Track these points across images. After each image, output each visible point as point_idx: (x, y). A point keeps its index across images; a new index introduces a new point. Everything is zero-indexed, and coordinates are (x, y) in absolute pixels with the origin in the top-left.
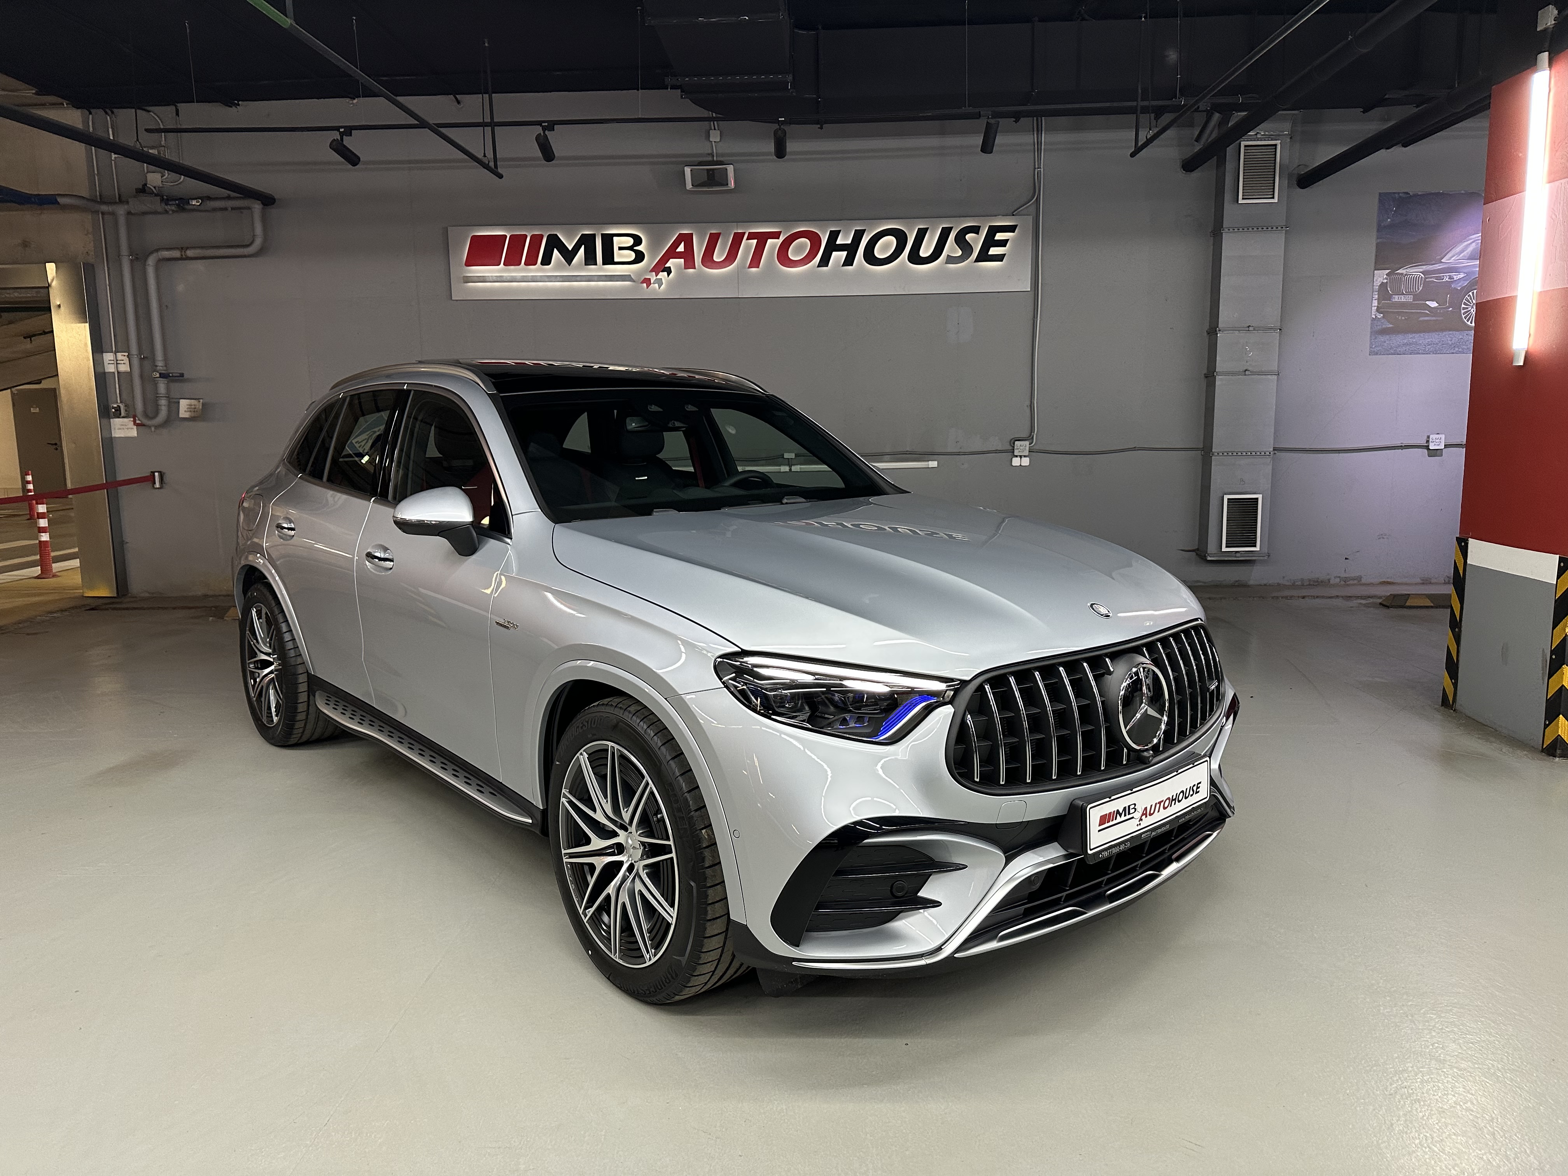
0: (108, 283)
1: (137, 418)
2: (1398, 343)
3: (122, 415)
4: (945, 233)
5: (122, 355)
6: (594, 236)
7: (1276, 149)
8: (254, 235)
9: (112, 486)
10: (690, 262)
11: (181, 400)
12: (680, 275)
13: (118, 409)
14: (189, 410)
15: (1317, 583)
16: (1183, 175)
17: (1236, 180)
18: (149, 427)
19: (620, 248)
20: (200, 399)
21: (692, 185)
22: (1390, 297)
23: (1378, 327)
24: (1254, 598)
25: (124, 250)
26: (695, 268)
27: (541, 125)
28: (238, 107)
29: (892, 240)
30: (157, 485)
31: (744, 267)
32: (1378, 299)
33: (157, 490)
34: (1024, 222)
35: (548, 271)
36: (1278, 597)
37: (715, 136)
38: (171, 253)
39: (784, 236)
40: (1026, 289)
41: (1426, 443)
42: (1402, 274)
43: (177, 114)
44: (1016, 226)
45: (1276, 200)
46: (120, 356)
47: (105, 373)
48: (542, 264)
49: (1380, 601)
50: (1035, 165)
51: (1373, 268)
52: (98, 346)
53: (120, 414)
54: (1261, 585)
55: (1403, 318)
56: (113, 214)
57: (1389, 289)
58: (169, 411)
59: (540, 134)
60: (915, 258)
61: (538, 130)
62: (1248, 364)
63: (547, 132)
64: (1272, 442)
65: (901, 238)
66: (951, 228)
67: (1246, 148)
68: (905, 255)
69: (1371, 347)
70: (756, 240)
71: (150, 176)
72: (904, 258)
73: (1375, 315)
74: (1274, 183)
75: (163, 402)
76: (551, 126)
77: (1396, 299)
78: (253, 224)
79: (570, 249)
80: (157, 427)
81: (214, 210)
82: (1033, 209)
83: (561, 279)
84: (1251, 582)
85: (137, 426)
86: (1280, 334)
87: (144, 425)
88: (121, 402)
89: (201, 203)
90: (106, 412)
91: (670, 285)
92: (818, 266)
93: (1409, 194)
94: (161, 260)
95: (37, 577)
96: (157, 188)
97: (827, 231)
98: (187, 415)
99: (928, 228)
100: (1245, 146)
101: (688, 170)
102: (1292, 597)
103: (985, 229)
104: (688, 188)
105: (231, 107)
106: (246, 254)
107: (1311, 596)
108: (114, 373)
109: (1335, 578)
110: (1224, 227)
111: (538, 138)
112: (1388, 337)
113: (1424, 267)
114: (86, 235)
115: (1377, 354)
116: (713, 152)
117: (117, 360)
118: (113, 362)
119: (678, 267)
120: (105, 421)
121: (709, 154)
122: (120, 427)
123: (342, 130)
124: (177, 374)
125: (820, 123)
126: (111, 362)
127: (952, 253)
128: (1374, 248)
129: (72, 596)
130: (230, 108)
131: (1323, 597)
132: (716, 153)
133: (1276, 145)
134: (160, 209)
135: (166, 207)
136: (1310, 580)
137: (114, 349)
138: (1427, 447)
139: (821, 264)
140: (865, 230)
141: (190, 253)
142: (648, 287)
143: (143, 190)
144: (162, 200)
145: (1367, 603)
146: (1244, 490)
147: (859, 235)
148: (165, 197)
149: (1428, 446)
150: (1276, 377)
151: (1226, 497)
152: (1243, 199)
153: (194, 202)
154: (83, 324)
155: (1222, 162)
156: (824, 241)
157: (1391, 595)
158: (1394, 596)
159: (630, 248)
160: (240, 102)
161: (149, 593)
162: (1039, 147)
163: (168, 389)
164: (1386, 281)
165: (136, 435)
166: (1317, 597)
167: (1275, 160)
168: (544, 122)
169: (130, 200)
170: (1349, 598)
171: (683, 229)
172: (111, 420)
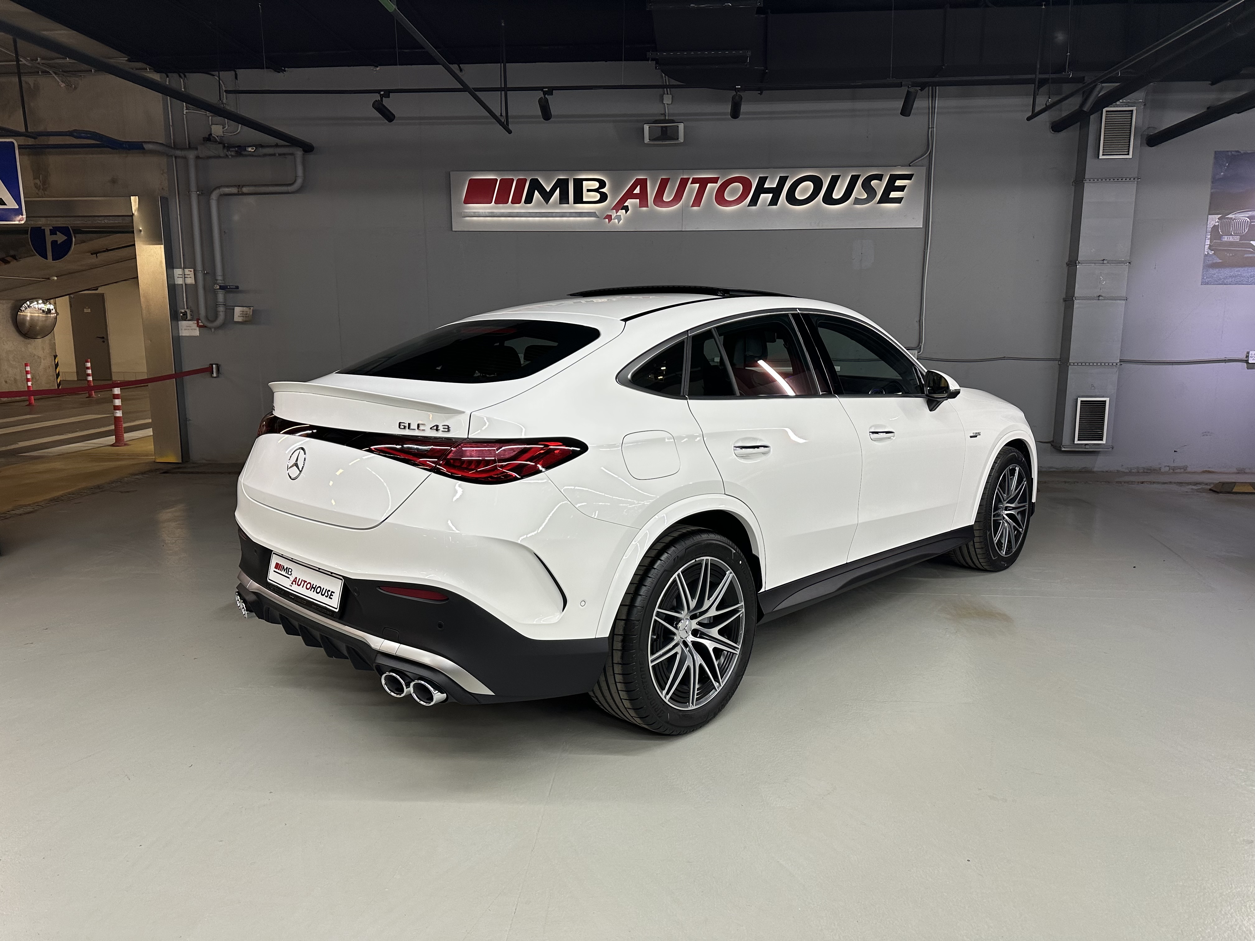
0: (178, 213)
1: (200, 321)
2: (1226, 275)
3: (188, 319)
4: (854, 180)
5: (189, 271)
6: (568, 179)
7: (1132, 114)
8: (296, 176)
9: (179, 375)
10: (644, 201)
11: (236, 307)
12: (635, 213)
13: (185, 313)
14: (241, 315)
15: (1150, 471)
16: (1051, 134)
17: (1098, 140)
18: (210, 328)
19: (588, 191)
20: (251, 307)
21: (649, 140)
22: (1220, 237)
23: (1210, 262)
24: (1101, 482)
25: (193, 187)
26: (648, 207)
27: (542, 90)
28: (284, 72)
29: (810, 185)
30: (215, 375)
31: (688, 206)
32: (1211, 239)
33: (214, 379)
34: (920, 172)
35: (530, 208)
36: (1120, 482)
37: (667, 99)
38: (230, 189)
39: (720, 183)
40: (919, 226)
41: (1246, 357)
42: (1232, 218)
43: (236, 78)
44: (913, 175)
45: (1130, 156)
46: (187, 271)
47: (174, 285)
48: (526, 202)
49: (1209, 487)
50: (929, 125)
51: (1207, 214)
52: (170, 263)
53: (187, 318)
54: (1104, 472)
55: (1231, 255)
56: (185, 158)
57: (1220, 231)
58: (226, 315)
59: (542, 97)
60: (828, 199)
61: (540, 94)
62: (1101, 291)
63: (546, 96)
64: (1119, 354)
65: (817, 183)
66: (859, 176)
67: (1108, 113)
68: (820, 198)
69: (1203, 278)
70: (698, 185)
71: (214, 127)
72: (819, 201)
73: (1208, 252)
74: (1129, 142)
75: (221, 309)
76: (550, 91)
77: (1225, 239)
78: (296, 166)
79: (548, 191)
80: (218, 328)
81: (265, 155)
82: (926, 162)
83: (540, 215)
84: (1095, 469)
85: (199, 327)
86: (1129, 266)
87: (206, 327)
88: (187, 308)
89: (255, 150)
90: (176, 316)
91: (628, 221)
92: (748, 206)
93: (1240, 152)
94: (221, 195)
95: (112, 445)
96: (219, 137)
97: (756, 177)
98: (240, 320)
99: (840, 175)
100: (1107, 111)
101: (646, 127)
102: (1132, 483)
103: (886, 177)
104: (645, 142)
105: (279, 72)
106: (290, 191)
107: (1149, 482)
108: (182, 284)
109: (1165, 466)
110: (1086, 178)
111: (540, 101)
112: (1217, 270)
113: (1250, 213)
114: (162, 174)
115: (1207, 284)
116: (666, 113)
117: (185, 275)
118: (181, 276)
119: (634, 205)
120: (174, 322)
121: (662, 114)
122: (185, 328)
123: (382, 93)
124: (234, 287)
125: (761, 90)
126: (180, 276)
127: (860, 196)
128: (1209, 197)
129: (147, 461)
130: (279, 74)
131: (1158, 483)
132: (668, 113)
133: (1132, 111)
134: (222, 155)
135: (227, 153)
136: (1144, 468)
137: (182, 266)
138: (1247, 362)
139: (751, 204)
140: (788, 176)
141: (245, 190)
142: (609, 221)
143: (209, 139)
144: (224, 147)
145: (1198, 489)
146: (1094, 394)
147: (783, 181)
148: (226, 145)
149: (1248, 360)
150: (1124, 302)
151: (1080, 400)
152: (1103, 155)
153: (250, 149)
154: (159, 246)
155: (1085, 124)
156: (754, 186)
157: (1220, 482)
158: (1223, 484)
159: (596, 190)
160: (286, 69)
161: (206, 460)
162: (933, 110)
163: (225, 299)
164: (1217, 224)
165: (198, 335)
166: (1154, 483)
167: (1131, 123)
168: (546, 88)
169: (199, 148)
170: (1180, 484)
171: (638, 175)
172: (179, 322)
